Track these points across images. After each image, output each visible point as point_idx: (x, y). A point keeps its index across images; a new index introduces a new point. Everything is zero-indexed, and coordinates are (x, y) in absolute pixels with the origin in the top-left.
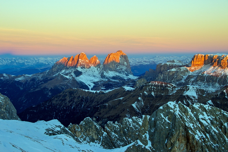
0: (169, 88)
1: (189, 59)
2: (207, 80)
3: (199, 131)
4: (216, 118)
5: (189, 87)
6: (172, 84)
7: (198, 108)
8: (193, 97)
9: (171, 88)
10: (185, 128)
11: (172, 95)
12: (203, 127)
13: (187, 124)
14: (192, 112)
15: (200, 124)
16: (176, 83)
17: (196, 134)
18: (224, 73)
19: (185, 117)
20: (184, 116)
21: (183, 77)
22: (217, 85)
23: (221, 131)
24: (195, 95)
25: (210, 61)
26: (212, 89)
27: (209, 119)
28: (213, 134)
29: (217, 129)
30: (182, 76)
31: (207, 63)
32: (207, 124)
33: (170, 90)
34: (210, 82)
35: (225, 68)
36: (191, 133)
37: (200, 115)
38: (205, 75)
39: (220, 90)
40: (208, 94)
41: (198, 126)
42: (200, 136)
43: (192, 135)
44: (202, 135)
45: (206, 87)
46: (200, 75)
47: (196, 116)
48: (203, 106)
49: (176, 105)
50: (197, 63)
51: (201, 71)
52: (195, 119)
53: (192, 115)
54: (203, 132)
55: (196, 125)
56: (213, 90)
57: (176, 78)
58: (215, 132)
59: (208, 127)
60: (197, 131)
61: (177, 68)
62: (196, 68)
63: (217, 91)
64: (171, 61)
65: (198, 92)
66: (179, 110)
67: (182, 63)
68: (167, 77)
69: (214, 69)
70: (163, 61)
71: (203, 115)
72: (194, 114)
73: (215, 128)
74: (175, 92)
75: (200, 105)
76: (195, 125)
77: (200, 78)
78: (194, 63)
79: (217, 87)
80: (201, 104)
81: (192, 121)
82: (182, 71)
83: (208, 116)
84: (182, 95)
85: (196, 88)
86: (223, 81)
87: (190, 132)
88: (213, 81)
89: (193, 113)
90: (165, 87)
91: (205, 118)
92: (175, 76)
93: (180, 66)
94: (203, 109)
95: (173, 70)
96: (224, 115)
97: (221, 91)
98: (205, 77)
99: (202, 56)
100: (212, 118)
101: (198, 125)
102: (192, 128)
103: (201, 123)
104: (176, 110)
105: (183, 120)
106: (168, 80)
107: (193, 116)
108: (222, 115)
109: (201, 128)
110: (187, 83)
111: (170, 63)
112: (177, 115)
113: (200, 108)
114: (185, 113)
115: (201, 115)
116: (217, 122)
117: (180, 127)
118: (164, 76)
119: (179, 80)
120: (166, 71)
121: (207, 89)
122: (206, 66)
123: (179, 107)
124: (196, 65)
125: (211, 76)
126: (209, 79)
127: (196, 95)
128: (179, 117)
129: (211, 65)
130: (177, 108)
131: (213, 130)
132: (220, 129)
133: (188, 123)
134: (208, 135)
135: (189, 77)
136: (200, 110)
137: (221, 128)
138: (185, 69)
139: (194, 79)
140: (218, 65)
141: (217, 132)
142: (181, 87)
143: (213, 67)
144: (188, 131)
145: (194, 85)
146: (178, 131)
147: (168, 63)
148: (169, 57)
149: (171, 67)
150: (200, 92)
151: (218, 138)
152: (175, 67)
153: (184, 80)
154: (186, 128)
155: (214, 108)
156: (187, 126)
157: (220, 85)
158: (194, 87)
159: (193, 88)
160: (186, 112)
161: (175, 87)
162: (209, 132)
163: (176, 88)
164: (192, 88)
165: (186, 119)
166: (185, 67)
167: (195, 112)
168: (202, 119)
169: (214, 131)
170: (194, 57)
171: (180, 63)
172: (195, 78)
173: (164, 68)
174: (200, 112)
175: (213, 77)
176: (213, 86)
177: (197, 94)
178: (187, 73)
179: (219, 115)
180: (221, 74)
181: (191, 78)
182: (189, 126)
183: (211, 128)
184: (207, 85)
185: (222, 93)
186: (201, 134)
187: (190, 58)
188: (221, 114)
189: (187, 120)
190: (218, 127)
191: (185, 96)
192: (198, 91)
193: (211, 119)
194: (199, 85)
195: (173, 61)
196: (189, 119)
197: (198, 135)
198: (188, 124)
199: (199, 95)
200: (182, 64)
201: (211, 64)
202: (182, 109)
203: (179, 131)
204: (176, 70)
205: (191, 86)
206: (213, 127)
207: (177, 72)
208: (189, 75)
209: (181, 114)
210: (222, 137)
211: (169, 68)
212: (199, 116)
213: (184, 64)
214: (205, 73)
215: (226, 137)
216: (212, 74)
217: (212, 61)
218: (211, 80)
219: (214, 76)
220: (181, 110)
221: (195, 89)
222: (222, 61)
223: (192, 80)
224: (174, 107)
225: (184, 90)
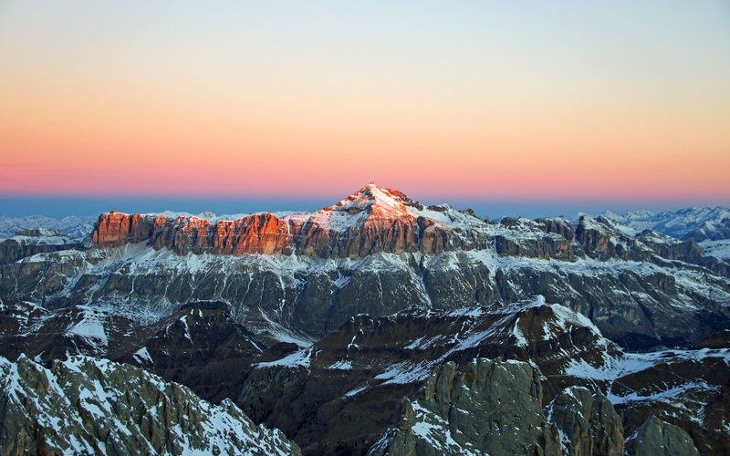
0: (19, 316)
1: (88, 226)
2: (138, 288)
3: (78, 437)
4: (127, 394)
5: (82, 310)
6: (31, 304)
7: (79, 371)
8: (96, 340)
9: (26, 316)
10: (36, 432)
11: (29, 336)
12: (89, 424)
13: (41, 421)
14: (61, 382)
15: (80, 415)
16: (44, 301)
17: (66, 446)
18: (184, 267)
19: (36, 400)
20: (33, 396)
21: (65, 282)
22: (165, 302)
23: (139, 430)
24: (99, 332)
25: (145, 233)
26: (151, 314)
27: (109, 399)
28: (117, 440)
29: (129, 426)
30: (64, 279)
31: (138, 239)
32: (102, 414)
33: (24, 323)
34: (144, 293)
35: (187, 254)
36: (52, 445)
37: (82, 389)
38: (132, 273)
39: (171, 317)
40: (138, 329)
41: (76, 422)
42: (79, 449)
43: (55, 449)
44: (85, 446)
45: (134, 309)
46: (116, 273)
47: (73, 394)
48: (94, 364)
49: (10, 367)
50: (109, 238)
51: (121, 263)
52: (68, 402)
53: (61, 392)
54: (89, 439)
55: (68, 421)
56: (155, 316)
57: (44, 283)
58: (122, 435)
59: (104, 423)
60: (72, 436)
61: (47, 255)
62: (104, 254)
63: (162, 321)
64: (27, 231)
65: (110, 324)
66: (19, 381)
67: (66, 238)
68: (13, 281)
69: (156, 255)
70: (5, 232)
71: (92, 389)
72: (67, 387)
73: (124, 424)
74: (38, 327)
75: (85, 360)
76: (65, 420)
77: (119, 283)
78: (101, 239)
79: (165, 307)
80: (89, 358)
81: (58, 410)
82: (63, 261)
83: (106, 390)
84: (60, 337)
85: (105, 313)
86: (182, 292)
87: (49, 441)
88: (154, 291)
89: (62, 386)
90: (8, 312)
91: (97, 396)
92: (41, 276)
93: (59, 248)
94: (92, 373)
95: (36, 258)
96: (149, 384)
97: (174, 320)
98: (131, 280)
99: (124, 217)
100: (116, 396)
101: (75, 419)
102: (58, 429)
103: (85, 414)
104: (10, 381)
105: (31, 409)
106: (19, 291)
107: (62, 394)
108: (144, 385)
109: (83, 428)
110: (78, 298)
111: (26, 238)
112: (11, 395)
113: (83, 371)
114: (36, 386)
115: (85, 389)
116: (131, 405)
117: (19, 429)
118: (6, 279)
119: (54, 291)
120: (13, 262)
121: (138, 315)
122: (136, 247)
123: (21, 371)
124: (106, 244)
125: (149, 275)
126: (143, 284)
127: (104, 333)
128: (19, 401)
129: (148, 244)
130: (12, 373)
131: (116, 430)
132: (137, 426)
133: (45, 416)
134: (101, 446)
135: (85, 281)
136: (84, 374)
137: (139, 421)
138: (72, 257)
139: (99, 286)
140: (166, 244)
141: (128, 433)
142: (59, 312)
143: (153, 251)
144: (44, 439)
145: (99, 306)
146: (12, 444)
147: (18, 239)
148: (25, 220)
149: (29, 251)
150: (116, 324)
151: (129, 450)
152: (42, 249)
153: (68, 290)
154: (38, 433)
155: (124, 368)
156: (43, 425)
157: (173, 302)
158: (100, 309)
159: (96, 312)
160: (40, 383)
161: (38, 313)
162: (106, 438)
163: (43, 314)
164: (93, 313)
165: (38, 406)
166: (73, 251)
167: (68, 384)
168: (88, 401)
169: (119, 432)
170: (101, 219)
171: (57, 238)
172: (103, 282)
173: (6, 255)
174: (83, 382)
175: (153, 280)
176: (155, 306)
177: (105, 331)
178: (78, 268)
179: (136, 387)
180: (176, 270)
181: (91, 282)
182: (48, 425)
183: (113, 423)
184: (137, 303)
185: (175, 324)
186: (83, 444)
187: (89, 223)
188: (141, 382)
189: (41, 408)
190: (131, 420)
191: (69, 339)
192: (109, 320)
193: (115, 399)
194: (114, 305)
195: (37, 233)
196: (48, 404)
197: (72, 449)
198: (44, 420)
199: (112, 334)
200: (65, 241)
201: (148, 241)
202: (27, 375)
203: (16, 441)
204: (44, 260)
205: (90, 308)
206: (117, 423)
207: (47, 265)
208: (84, 276)
209: (24, 393)
210: (139, 447)
211: (22, 254)
212: (79, 393)
213: (69, 242)
214: (133, 268)
215: (151, 447)
216: (150, 271)
217: (151, 234)
218: (147, 287)
219: (158, 276)
220: (26, 379)
221: (102, 315)
222: (177, 234)
223: (95, 288)
224: (5, 372)
225: (68, 321)
